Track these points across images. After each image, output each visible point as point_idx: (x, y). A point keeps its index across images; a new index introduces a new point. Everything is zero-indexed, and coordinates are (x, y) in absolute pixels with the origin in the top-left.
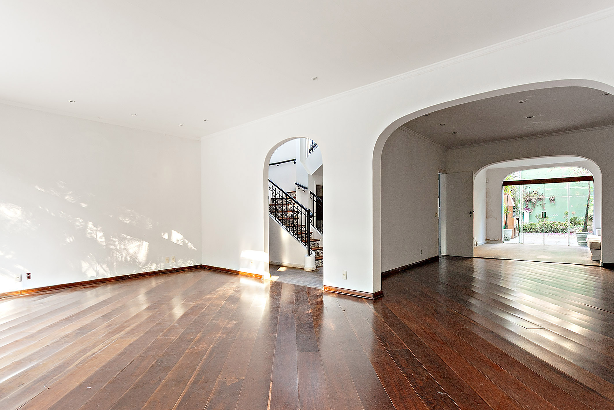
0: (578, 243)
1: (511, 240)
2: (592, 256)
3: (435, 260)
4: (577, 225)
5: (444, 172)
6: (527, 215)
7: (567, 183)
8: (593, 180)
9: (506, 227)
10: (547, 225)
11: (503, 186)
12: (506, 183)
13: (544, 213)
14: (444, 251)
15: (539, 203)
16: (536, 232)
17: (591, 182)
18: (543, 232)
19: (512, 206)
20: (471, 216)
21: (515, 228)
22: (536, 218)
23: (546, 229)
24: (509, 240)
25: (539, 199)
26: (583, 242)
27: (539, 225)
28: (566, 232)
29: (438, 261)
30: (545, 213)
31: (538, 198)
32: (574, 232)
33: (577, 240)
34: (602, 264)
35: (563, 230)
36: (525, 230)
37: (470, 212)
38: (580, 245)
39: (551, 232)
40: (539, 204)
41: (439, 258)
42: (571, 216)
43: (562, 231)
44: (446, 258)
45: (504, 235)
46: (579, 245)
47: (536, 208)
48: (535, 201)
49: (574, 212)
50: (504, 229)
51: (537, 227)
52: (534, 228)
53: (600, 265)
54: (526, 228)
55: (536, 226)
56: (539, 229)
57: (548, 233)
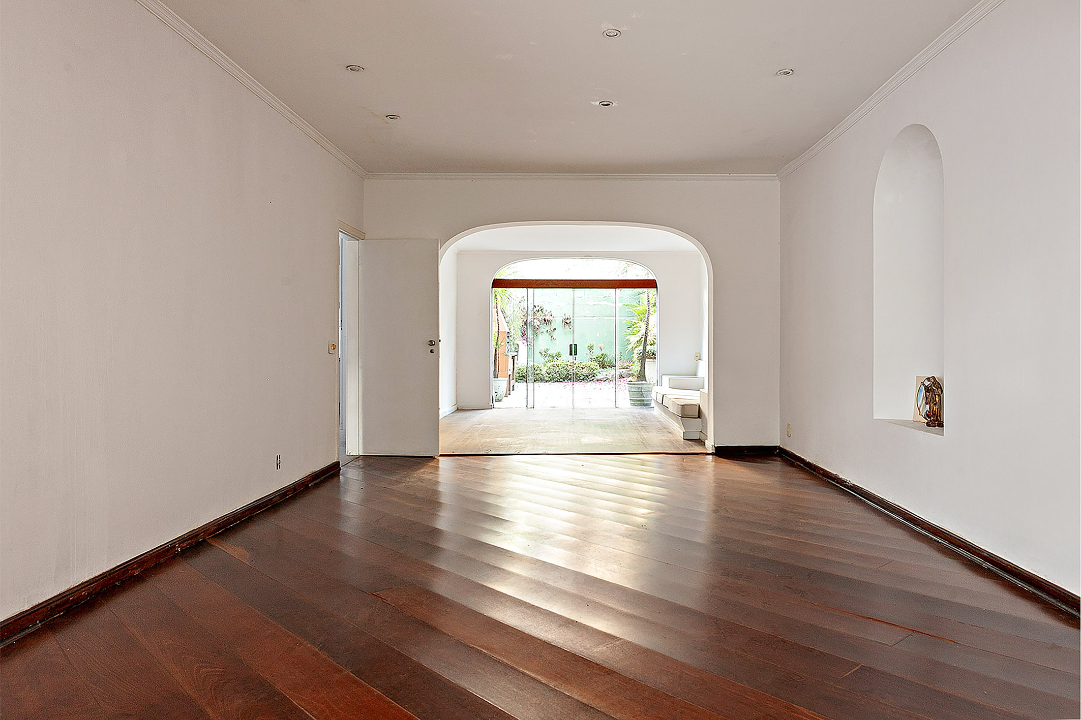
0: (629, 402)
1: (505, 399)
2: (684, 431)
3: (331, 472)
4: (606, 368)
5: (357, 235)
6: (523, 349)
7: (614, 289)
8: (657, 288)
9: (496, 376)
10: (561, 368)
11: (492, 287)
12: (498, 283)
13: (573, 346)
14: (355, 447)
15: (544, 328)
16: (542, 380)
17: (652, 291)
18: (552, 380)
19: (504, 331)
20: (432, 351)
21: (510, 375)
22: (540, 355)
23: (558, 375)
24: (500, 401)
25: (545, 320)
26: (639, 400)
27: (546, 368)
28: (590, 381)
29: (339, 477)
30: (576, 345)
31: (543, 319)
32: (603, 378)
33: (629, 396)
34: (714, 448)
35: (586, 376)
36: (521, 378)
37: (431, 341)
38: (636, 406)
39: (566, 381)
40: (545, 331)
41: (340, 469)
42: (597, 353)
43: (586, 378)
44: (361, 463)
45: (494, 392)
46: (634, 405)
47: (540, 336)
48: (539, 323)
49: (602, 345)
50: (493, 379)
51: (543, 372)
52: (537, 374)
53: (711, 452)
54: (524, 374)
55: (541, 370)
56: (547, 375)
57: (561, 382)
